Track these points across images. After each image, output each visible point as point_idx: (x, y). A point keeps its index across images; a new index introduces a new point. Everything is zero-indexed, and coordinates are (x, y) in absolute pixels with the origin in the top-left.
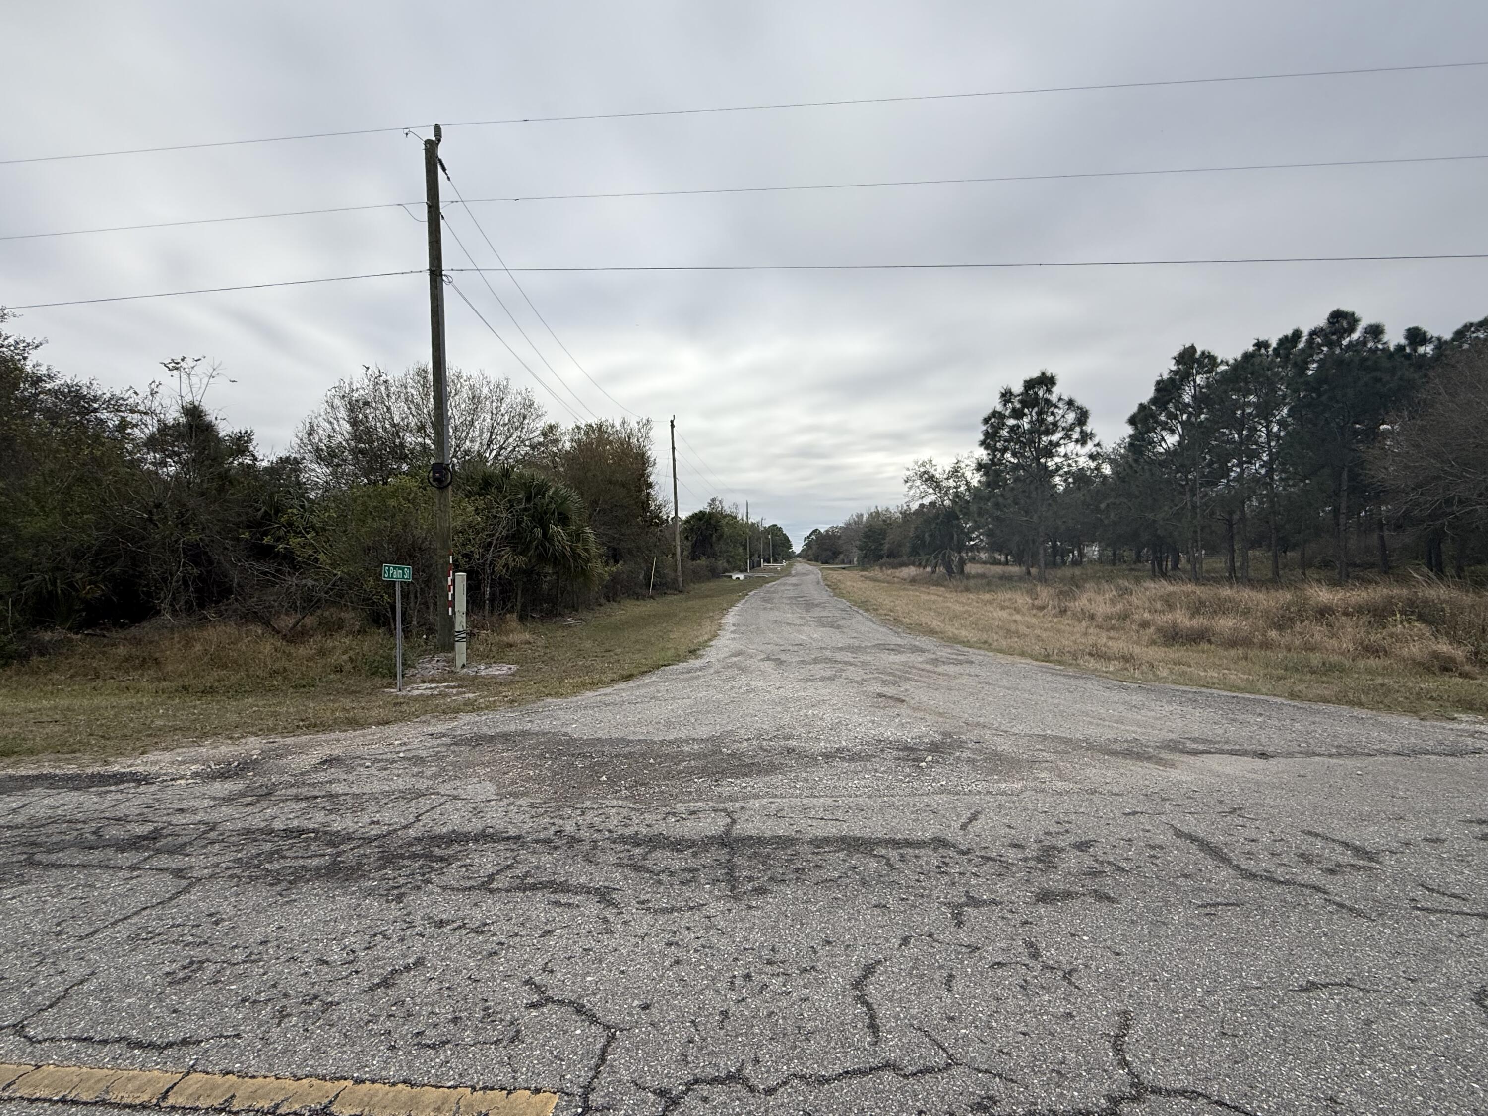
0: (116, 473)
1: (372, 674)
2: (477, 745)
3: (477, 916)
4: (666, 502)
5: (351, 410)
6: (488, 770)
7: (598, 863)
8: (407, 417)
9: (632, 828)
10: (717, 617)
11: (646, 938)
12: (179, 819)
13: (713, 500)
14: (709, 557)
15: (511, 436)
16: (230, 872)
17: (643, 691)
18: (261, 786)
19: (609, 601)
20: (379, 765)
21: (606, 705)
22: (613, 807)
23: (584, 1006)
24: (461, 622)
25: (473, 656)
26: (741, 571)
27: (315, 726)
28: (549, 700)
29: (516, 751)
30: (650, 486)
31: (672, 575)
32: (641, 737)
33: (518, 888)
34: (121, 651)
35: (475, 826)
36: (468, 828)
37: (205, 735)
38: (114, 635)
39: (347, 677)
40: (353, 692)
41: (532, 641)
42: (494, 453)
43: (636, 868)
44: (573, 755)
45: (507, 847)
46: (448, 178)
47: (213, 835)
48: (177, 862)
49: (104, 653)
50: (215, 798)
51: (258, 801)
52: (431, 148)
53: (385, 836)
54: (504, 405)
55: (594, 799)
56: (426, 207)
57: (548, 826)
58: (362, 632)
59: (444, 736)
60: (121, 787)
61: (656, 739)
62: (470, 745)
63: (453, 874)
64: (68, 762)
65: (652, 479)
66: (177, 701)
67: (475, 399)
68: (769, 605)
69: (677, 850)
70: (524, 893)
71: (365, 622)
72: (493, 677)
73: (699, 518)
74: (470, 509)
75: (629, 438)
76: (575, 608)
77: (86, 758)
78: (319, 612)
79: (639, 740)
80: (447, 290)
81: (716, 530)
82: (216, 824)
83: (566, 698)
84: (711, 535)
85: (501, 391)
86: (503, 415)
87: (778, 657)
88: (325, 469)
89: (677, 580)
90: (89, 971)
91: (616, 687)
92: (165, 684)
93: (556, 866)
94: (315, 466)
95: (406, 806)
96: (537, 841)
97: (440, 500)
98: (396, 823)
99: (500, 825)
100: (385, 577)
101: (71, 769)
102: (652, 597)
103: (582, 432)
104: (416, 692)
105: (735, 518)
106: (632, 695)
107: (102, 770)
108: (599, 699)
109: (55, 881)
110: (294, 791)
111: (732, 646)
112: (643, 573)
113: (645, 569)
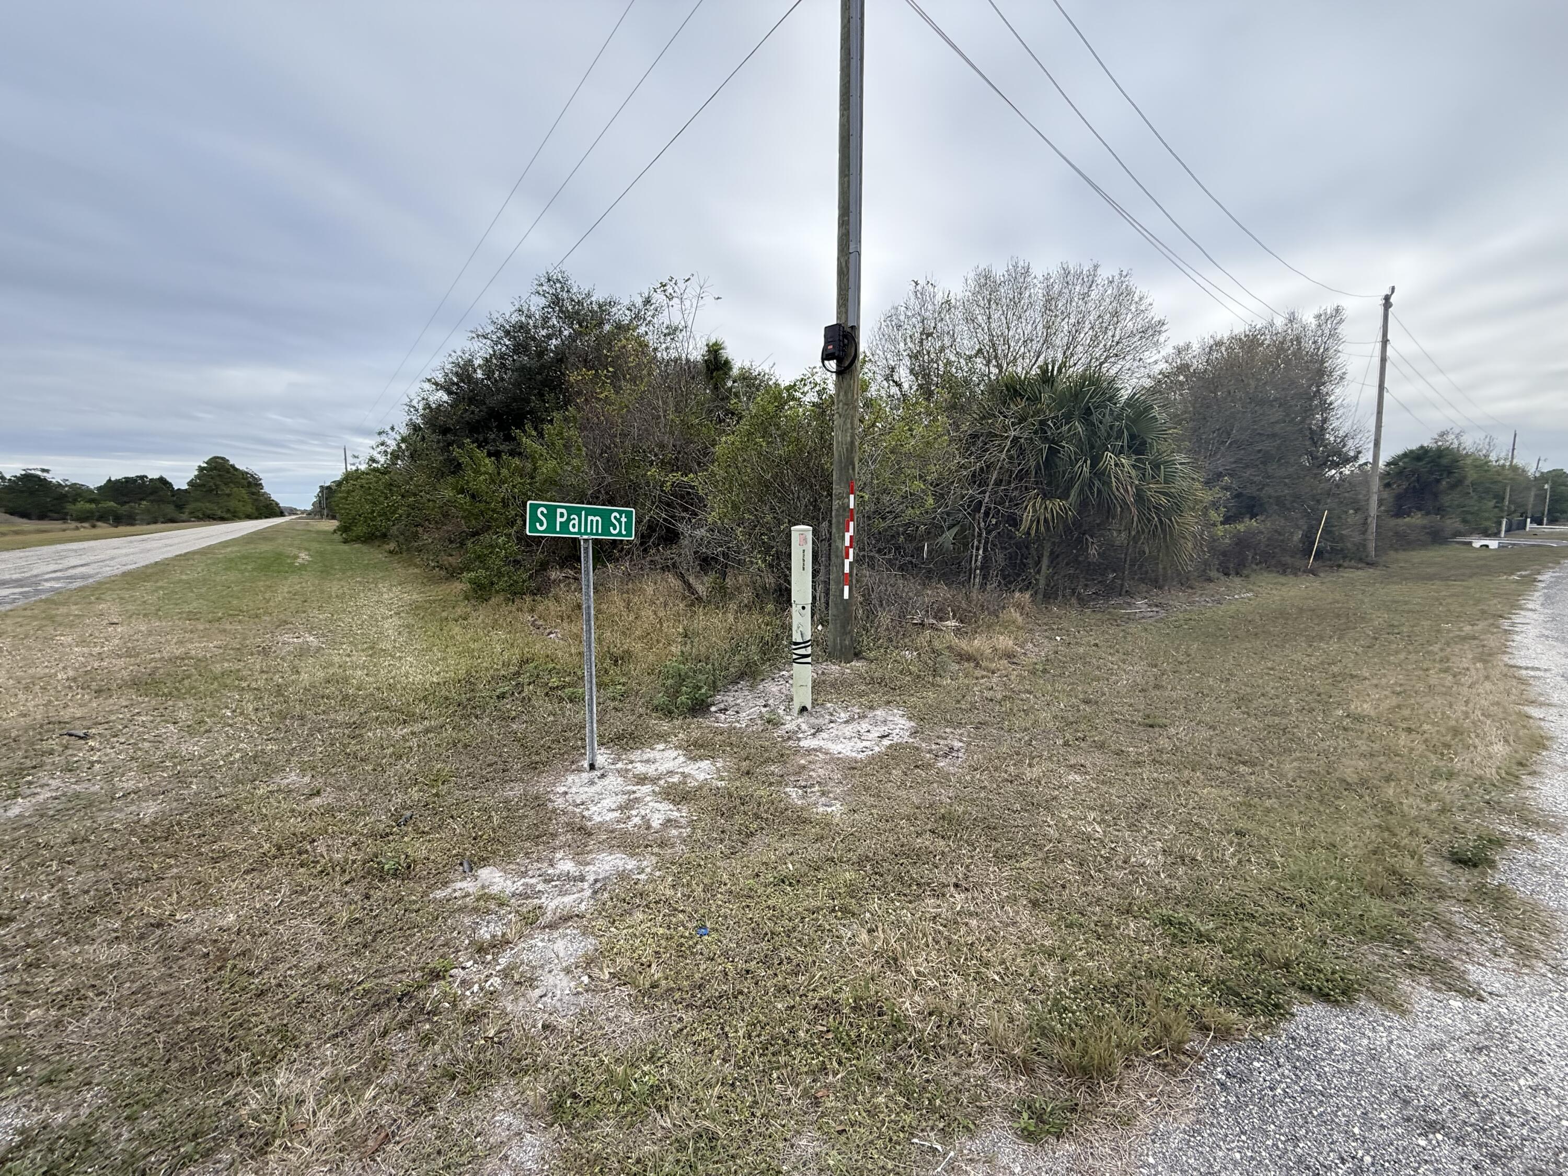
13: (1442, 434)
14: (1428, 513)
19: (1227, 575)
24: (802, 626)
26: (1486, 534)
30: (1330, 407)
31: (1357, 538)
73: (1419, 456)
75: (1299, 341)
81: (1451, 473)
84: (1438, 481)
89: (1365, 546)
102: (1313, 572)
112: (1301, 532)
113: (1305, 528)
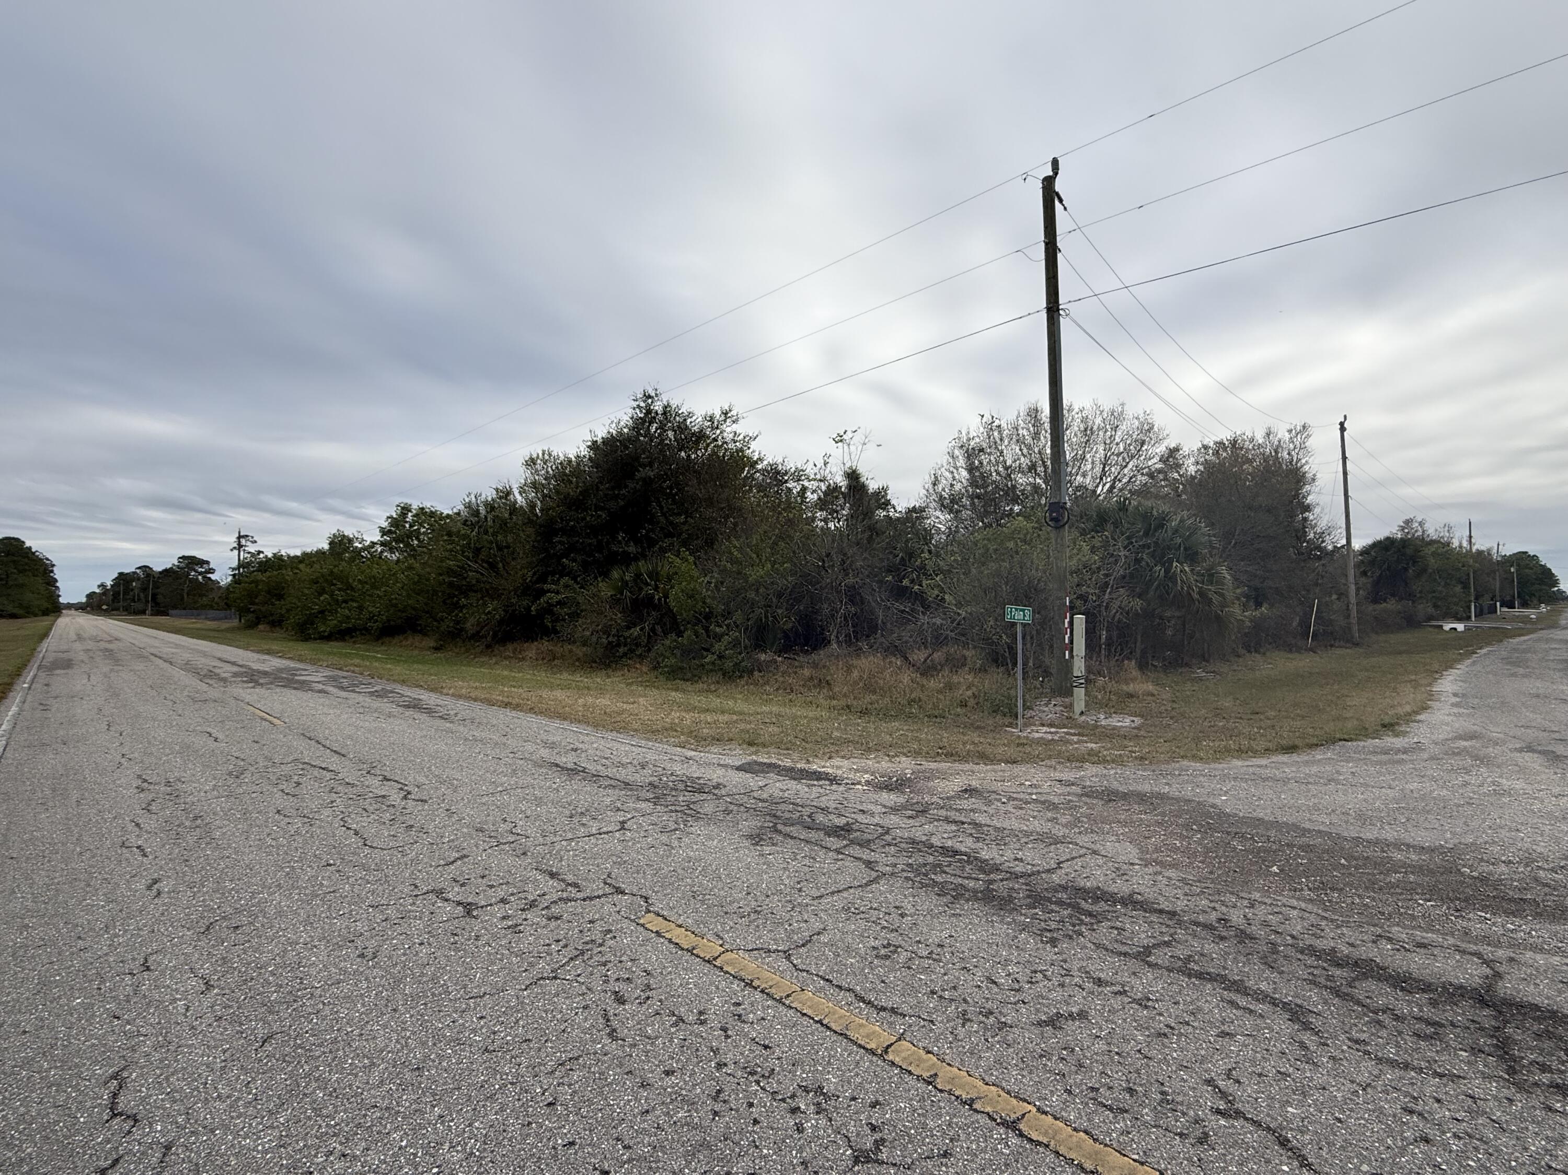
0: (801, 531)
1: (994, 712)
2: (1110, 800)
3: (1138, 987)
4: (1329, 530)
5: (968, 458)
6: (1127, 830)
7: (1283, 972)
8: (1019, 459)
9: (1325, 942)
10: (1423, 682)
11: (1369, 1090)
12: (861, 818)
13: (1408, 522)
14: (1401, 599)
15: (1126, 466)
16: (905, 874)
17: (1315, 769)
18: (917, 803)
19: (1249, 651)
20: (1015, 802)
21: (1264, 780)
22: (1294, 908)
23: (1289, 1141)
24: (1079, 667)
25: (1092, 704)
26: (1459, 620)
27: (952, 755)
28: (1185, 763)
29: (1155, 815)
30: (1308, 508)
31: (1343, 622)
32: (1321, 828)
33: (1179, 971)
34: (807, 672)
35: (1120, 887)
36: (1113, 888)
37: (869, 750)
38: (801, 659)
39: (970, 711)
40: (978, 728)
41: (1156, 692)
42: (1108, 485)
43: (1337, 993)
44: (1228, 833)
45: (1161, 920)
46: (1065, 209)
47: (888, 838)
48: (866, 855)
49: (796, 673)
50: (885, 806)
51: (917, 816)
52: (1048, 184)
53: (1030, 876)
54: (1119, 433)
55: (1266, 892)
56: (1043, 245)
57: (1209, 910)
58: (983, 670)
59: (1073, 784)
60: (821, 783)
61: (1346, 834)
62: (1102, 799)
63: (1104, 934)
64: (787, 756)
65: (1310, 499)
66: (845, 717)
67: (1088, 431)
68: (1521, 671)
69: (1402, 989)
70: (1190, 978)
71: (986, 661)
72: (1115, 728)
73: (1384, 546)
74: (1086, 548)
75: (1276, 452)
76: (1205, 658)
77: (796, 756)
78: (945, 649)
79: (1320, 832)
80: (1064, 323)
81: (1415, 562)
82: (889, 829)
83: (1207, 763)
84: (1406, 569)
85: (1115, 418)
86: (1117, 444)
87: (1550, 748)
88: (947, 516)
89: (1350, 629)
90: (822, 926)
91: (1274, 758)
92: (834, 702)
93: (1225, 960)
94: (938, 513)
95: (1046, 850)
96: (1197, 924)
97: (1056, 540)
98: (1039, 865)
99: (1149, 894)
100: (1008, 618)
101: (788, 763)
102: (1312, 650)
103: (1211, 452)
104: (1037, 735)
105: (1448, 544)
106: (1298, 771)
107: (806, 766)
108: (1251, 770)
109: (792, 848)
110: (943, 813)
111: (1457, 725)
112: (1298, 618)
113: (1301, 614)
